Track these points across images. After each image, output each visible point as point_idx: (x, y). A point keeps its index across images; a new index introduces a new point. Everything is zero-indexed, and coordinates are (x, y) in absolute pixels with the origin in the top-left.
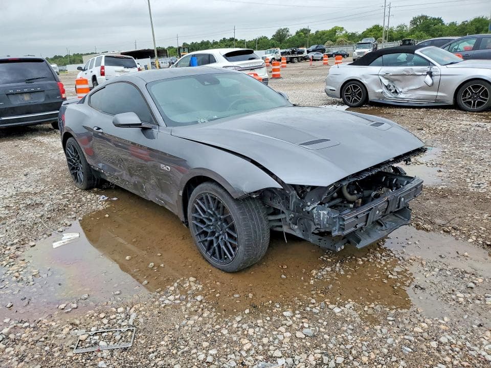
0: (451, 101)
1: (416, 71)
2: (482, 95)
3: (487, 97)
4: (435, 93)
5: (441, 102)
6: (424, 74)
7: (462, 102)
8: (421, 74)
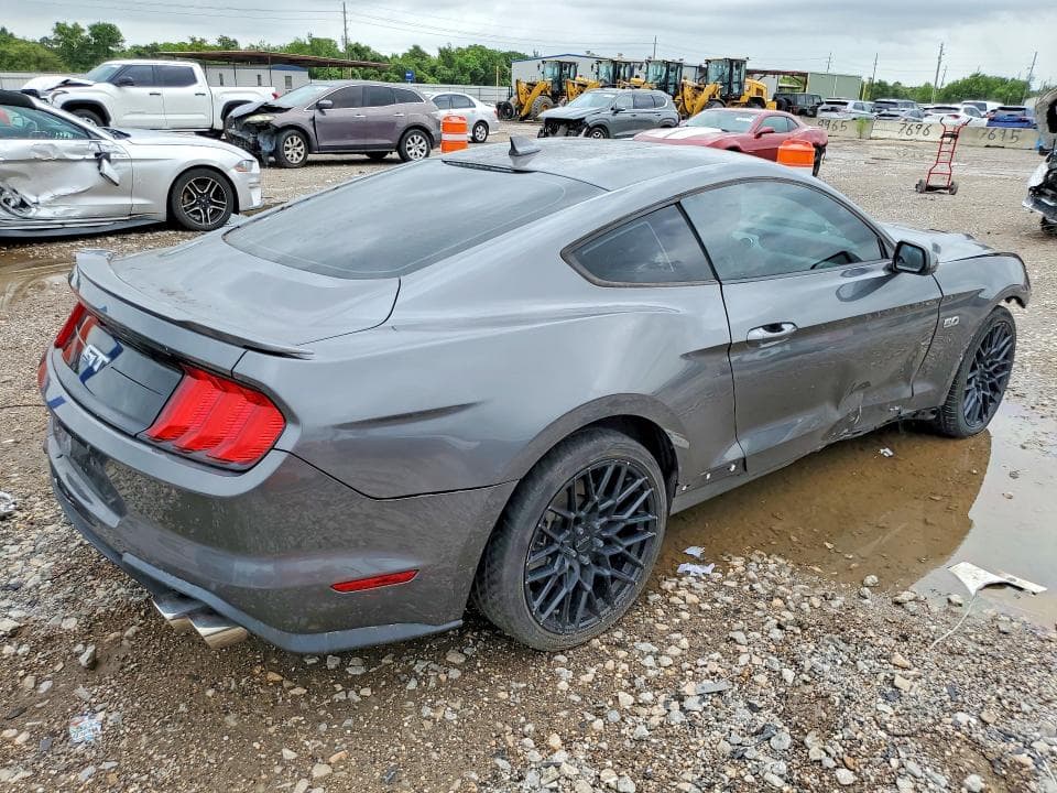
0: (161, 214)
1: (66, 152)
2: (214, 196)
3: (223, 200)
4: (126, 201)
5: (141, 219)
6: (87, 157)
7: (183, 213)
8: (81, 157)
